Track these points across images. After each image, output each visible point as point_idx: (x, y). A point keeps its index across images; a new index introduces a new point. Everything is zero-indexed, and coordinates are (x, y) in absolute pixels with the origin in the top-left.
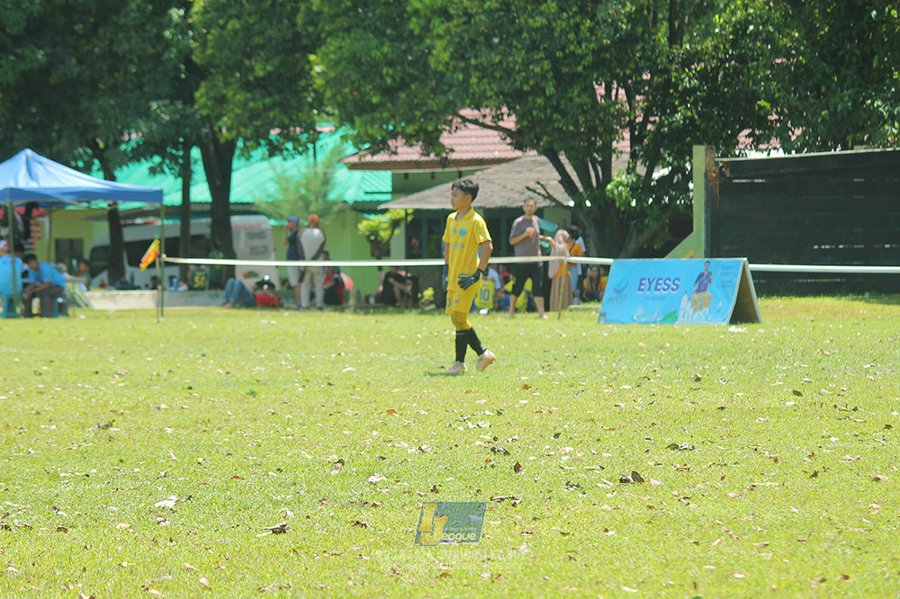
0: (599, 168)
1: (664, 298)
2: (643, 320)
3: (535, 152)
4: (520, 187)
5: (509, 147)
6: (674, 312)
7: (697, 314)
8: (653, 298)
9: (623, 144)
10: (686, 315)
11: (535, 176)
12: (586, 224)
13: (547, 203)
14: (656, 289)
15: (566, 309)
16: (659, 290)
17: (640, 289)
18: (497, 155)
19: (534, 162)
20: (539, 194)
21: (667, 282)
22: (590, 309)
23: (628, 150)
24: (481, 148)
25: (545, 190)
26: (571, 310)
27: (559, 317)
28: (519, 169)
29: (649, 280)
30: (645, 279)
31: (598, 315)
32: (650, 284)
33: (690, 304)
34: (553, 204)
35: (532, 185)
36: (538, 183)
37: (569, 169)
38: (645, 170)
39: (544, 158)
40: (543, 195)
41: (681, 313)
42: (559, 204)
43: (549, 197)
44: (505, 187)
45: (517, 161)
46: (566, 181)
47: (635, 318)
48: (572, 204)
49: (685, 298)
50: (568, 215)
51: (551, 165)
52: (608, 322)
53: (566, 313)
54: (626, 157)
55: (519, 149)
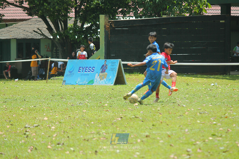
0: (62, 23)
1: (88, 75)
2: (80, 83)
3: (37, 17)
4: (31, 30)
5: (26, 15)
6: (93, 80)
7: (101, 81)
8: (84, 75)
9: (72, 14)
10: (97, 81)
11: (37, 26)
12: (57, 45)
13: (42, 37)
14: (86, 71)
15: (50, 79)
16: (86, 72)
17: (79, 71)
18: (22, 18)
19: (37, 20)
20: (39, 33)
21: (90, 68)
22: (59, 79)
23: (74, 16)
24: (15, 15)
25: (41, 32)
26: (52, 80)
27: (47, 82)
28: (30, 23)
29: (82, 67)
30: (81, 67)
31: (62, 81)
32: (83, 69)
33: (99, 77)
34: (44, 37)
35: (36, 30)
36: (38, 29)
37: (51, 23)
38: (81, 24)
39: (40, 19)
40: (40, 34)
41: (95, 80)
42: (47, 37)
43: (43, 35)
44: (25, 30)
45: (30, 20)
46: (49, 29)
47: (77, 83)
48: (52, 37)
49: (97, 75)
50: (50, 42)
51: (43, 22)
52: (66, 84)
53: (49, 81)
54: (73, 19)
55: (30, 16)
